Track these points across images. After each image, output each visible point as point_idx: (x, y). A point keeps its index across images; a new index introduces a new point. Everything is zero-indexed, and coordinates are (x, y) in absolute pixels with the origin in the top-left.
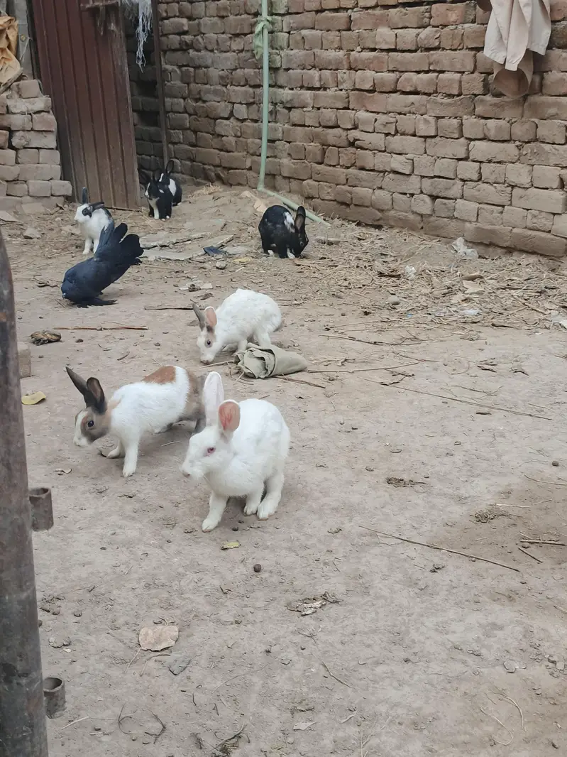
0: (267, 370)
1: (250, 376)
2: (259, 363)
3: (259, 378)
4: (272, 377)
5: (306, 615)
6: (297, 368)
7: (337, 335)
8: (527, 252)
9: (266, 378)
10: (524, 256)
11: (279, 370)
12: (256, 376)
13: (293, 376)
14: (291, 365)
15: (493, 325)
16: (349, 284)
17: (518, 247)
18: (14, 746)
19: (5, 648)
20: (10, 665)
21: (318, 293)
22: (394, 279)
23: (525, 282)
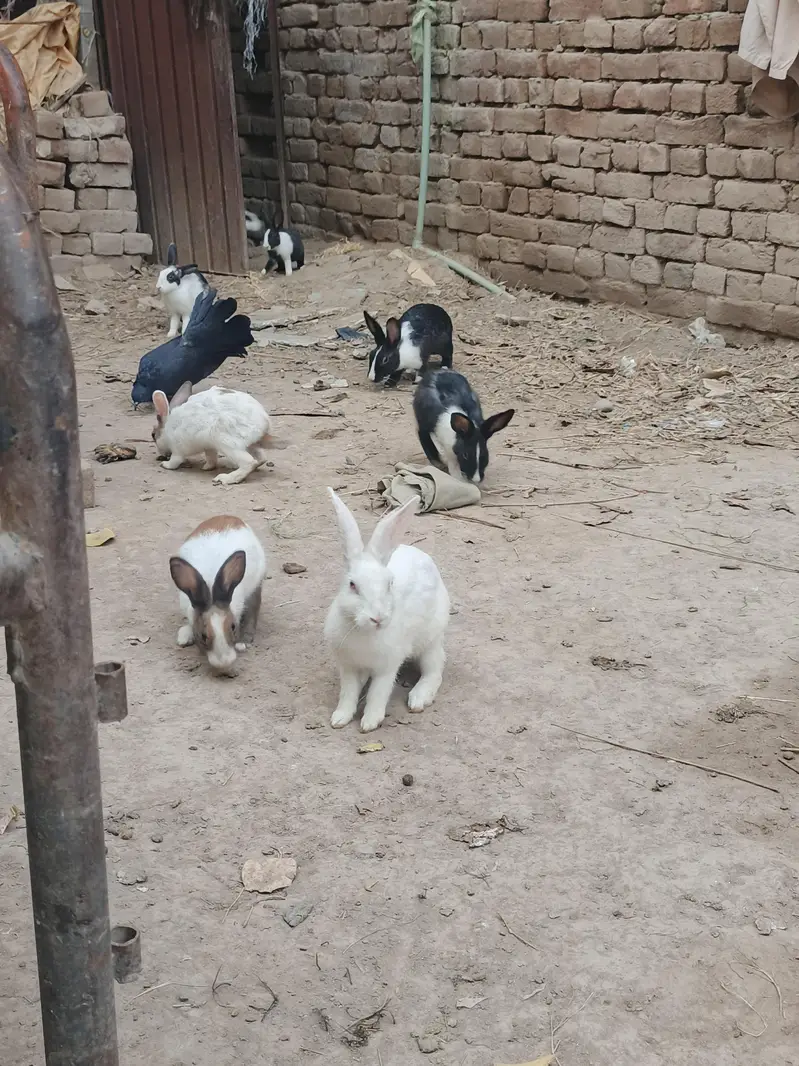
0: (424, 503)
2: (412, 492)
4: (430, 512)
5: (476, 847)
6: (465, 500)
7: (523, 454)
9: (423, 514)
10: (791, 344)
11: (441, 503)
13: (460, 512)
14: (457, 497)
15: (746, 442)
16: (541, 381)
17: (784, 332)
18: (70, 1020)
19: (59, 884)
20: (65, 908)
21: (497, 394)
22: (605, 375)
23: (793, 382)
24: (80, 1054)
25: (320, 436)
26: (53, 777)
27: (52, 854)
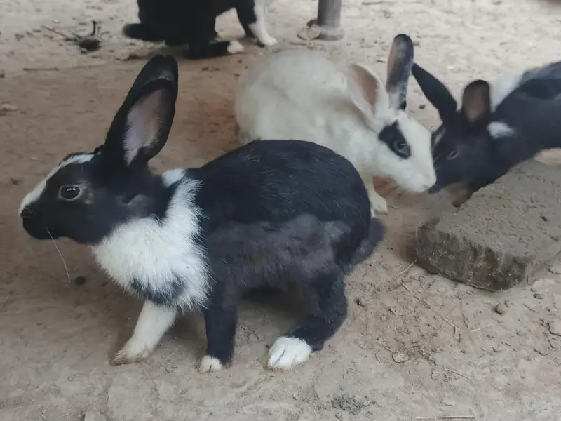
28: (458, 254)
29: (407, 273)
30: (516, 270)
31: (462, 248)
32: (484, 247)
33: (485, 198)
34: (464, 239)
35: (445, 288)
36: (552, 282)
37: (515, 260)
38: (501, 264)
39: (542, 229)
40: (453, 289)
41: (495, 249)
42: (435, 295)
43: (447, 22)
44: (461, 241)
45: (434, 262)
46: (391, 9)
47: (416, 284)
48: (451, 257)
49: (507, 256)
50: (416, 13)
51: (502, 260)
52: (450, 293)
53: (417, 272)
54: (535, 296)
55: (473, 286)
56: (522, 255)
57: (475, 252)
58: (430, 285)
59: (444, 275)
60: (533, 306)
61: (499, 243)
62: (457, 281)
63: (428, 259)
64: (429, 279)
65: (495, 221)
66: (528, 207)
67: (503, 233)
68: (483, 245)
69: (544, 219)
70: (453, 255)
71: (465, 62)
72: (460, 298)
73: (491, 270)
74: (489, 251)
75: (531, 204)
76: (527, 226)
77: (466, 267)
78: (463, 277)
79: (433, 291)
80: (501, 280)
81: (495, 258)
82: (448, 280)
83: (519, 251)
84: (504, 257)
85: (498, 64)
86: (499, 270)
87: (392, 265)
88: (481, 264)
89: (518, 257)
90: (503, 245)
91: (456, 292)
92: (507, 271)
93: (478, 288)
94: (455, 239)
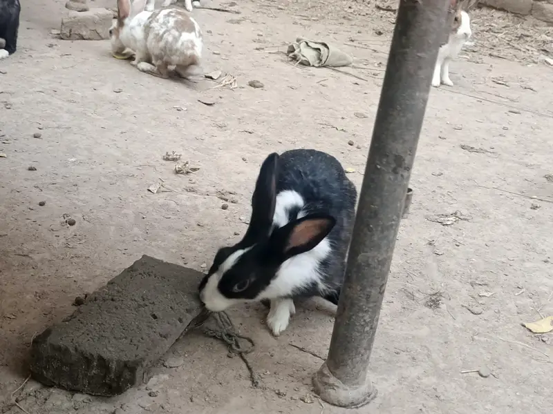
0: (321, 60)
1: (305, 64)
2: (314, 53)
3: (313, 66)
4: (324, 67)
5: (447, 225)
6: (344, 62)
7: (361, 46)
8: (496, 9)
9: (319, 67)
10: (494, 10)
11: (331, 61)
12: (311, 64)
13: (342, 69)
14: (340, 59)
15: (490, 55)
16: (354, 11)
17: (488, 3)
18: (382, 232)
19: (401, 141)
20: (401, 157)
21: (330, 14)
22: (391, 12)
23: (504, 29)
24: (382, 255)
25: (232, 21)
26: (420, 68)
27: (404, 120)
28: (72, 364)
29: (22, 389)
30: (127, 374)
31: (74, 358)
32: (95, 356)
33: (98, 301)
34: (76, 350)
35: (62, 400)
36: (166, 377)
37: (126, 365)
38: (114, 370)
39: (152, 328)
40: (70, 401)
41: (106, 355)
42: (51, 410)
43: (69, 112)
44: (73, 352)
45: (48, 375)
46: (12, 100)
47: (31, 400)
48: (65, 369)
49: (118, 362)
50: (39, 103)
51: (114, 366)
52: (67, 405)
53: (33, 387)
54: (150, 395)
55: (90, 394)
56: (133, 359)
57: (88, 360)
58: (46, 400)
59: (60, 387)
60: (147, 405)
61: (110, 349)
62: (73, 391)
63: (42, 373)
64: (45, 392)
65: (107, 326)
66: (140, 306)
67: (115, 338)
68: (95, 353)
69: (155, 317)
70: (66, 366)
71: (86, 153)
72: (76, 409)
73: (105, 377)
74: (101, 359)
75: (142, 303)
76: (138, 328)
77: (80, 376)
78: (78, 387)
79: (49, 406)
80: (114, 385)
81: (107, 364)
82: (64, 392)
83: (129, 356)
84: (115, 363)
85: (118, 154)
86: (112, 376)
87: (7, 383)
88: (94, 371)
89: (129, 361)
90: (113, 351)
91: (73, 403)
92: (119, 376)
93: (95, 395)
94: (67, 350)
